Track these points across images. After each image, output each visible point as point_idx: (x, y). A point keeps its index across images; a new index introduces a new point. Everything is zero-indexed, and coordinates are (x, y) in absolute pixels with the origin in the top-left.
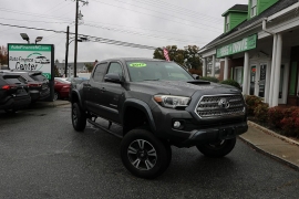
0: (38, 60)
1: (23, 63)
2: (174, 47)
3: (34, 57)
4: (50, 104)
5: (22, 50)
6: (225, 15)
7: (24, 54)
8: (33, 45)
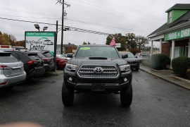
0: (45, 43)
1: (35, 45)
2: (120, 35)
3: (43, 40)
4: (54, 73)
5: (35, 35)
6: (168, 12)
7: (36, 39)
8: (42, 32)
